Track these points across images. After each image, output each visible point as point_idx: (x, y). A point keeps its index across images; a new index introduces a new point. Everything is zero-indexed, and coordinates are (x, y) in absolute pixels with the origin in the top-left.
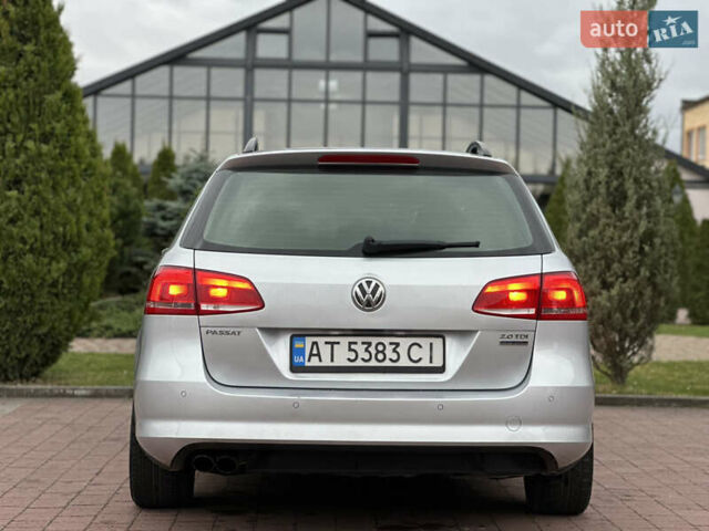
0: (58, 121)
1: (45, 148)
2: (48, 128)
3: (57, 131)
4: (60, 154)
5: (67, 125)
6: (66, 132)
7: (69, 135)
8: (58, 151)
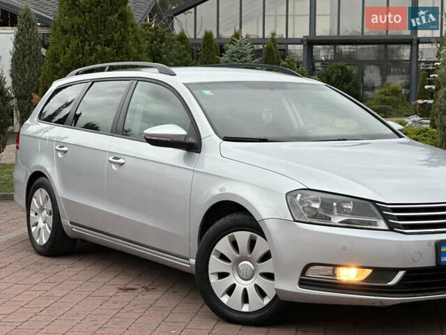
0: (116, 32)
1: (108, 49)
2: (109, 37)
3: (115, 39)
4: (117, 52)
5: (121, 34)
6: (120, 38)
7: (123, 40)
8: (115, 50)
